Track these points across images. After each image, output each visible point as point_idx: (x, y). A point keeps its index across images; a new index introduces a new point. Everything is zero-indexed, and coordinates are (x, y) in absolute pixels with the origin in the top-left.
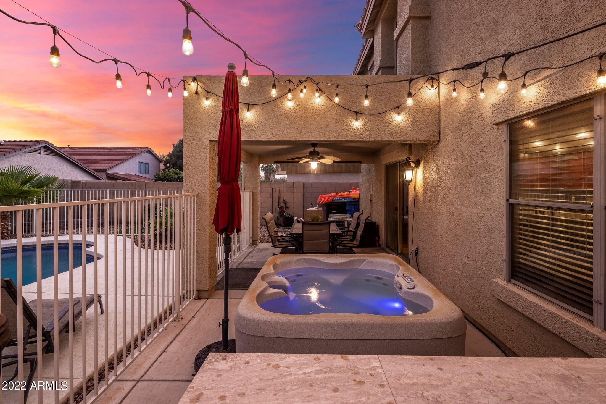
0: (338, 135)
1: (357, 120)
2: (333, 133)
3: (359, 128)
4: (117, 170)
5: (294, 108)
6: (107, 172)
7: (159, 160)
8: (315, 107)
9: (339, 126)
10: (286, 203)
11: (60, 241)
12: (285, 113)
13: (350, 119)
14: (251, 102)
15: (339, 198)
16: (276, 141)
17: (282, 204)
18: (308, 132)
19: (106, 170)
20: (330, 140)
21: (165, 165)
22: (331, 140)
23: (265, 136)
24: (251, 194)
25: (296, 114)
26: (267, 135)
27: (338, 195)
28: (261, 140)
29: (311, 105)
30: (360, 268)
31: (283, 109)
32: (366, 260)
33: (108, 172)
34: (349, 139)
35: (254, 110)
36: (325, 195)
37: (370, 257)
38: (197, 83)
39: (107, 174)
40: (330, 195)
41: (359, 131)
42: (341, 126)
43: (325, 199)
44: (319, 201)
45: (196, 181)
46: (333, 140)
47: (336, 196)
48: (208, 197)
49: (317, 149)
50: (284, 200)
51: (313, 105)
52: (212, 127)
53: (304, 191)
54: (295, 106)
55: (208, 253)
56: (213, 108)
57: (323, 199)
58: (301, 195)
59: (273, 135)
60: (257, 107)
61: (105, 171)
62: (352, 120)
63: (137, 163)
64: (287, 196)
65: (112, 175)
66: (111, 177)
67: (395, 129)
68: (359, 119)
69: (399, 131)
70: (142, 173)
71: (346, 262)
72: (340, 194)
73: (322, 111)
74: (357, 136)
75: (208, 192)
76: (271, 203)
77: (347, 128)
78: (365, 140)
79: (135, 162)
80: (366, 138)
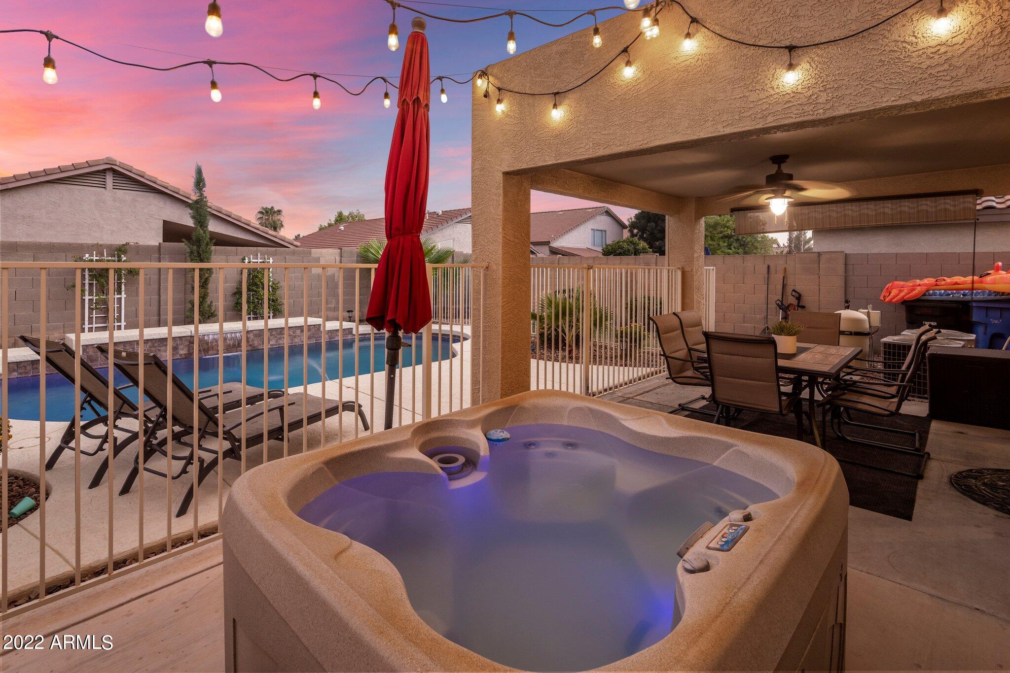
0: (737, 117)
1: (791, 67)
2: (725, 117)
3: (800, 87)
4: (564, 242)
5: (639, 79)
6: (550, 245)
7: (622, 226)
8: (683, 64)
9: (742, 95)
10: (799, 297)
11: (444, 331)
12: (619, 94)
13: (771, 69)
14: (561, 87)
15: (945, 290)
16: (603, 156)
17: (792, 300)
18: (667, 125)
19: (549, 242)
20: (718, 134)
21: (631, 231)
22: (722, 133)
23: (584, 150)
24: (679, 274)
25: (642, 92)
26: (587, 147)
27: (943, 283)
28: (578, 158)
29: (674, 61)
30: (715, 464)
31: (616, 87)
32: (732, 446)
33: (552, 245)
34: (770, 122)
35: (567, 101)
36: (902, 283)
37: (746, 440)
38: (488, 79)
39: (550, 247)
40: (918, 282)
41: (798, 96)
42: (747, 94)
43: (900, 291)
44: (884, 296)
45: (486, 245)
46: (725, 133)
47: (936, 285)
48: (500, 271)
49: (786, 169)
50: (794, 290)
51: (679, 61)
52: (506, 149)
53: (846, 272)
54: (640, 75)
55: (500, 368)
56: (507, 116)
57: (894, 292)
58: (839, 282)
59: (599, 145)
60: (572, 96)
61: (547, 243)
62: (778, 71)
63: (590, 231)
64: (801, 283)
65: (556, 249)
66: (554, 252)
67: (928, 63)
68: (797, 65)
69: (946, 66)
70: (597, 246)
71: (674, 439)
72: (948, 280)
73: (699, 69)
74: (793, 109)
75: (501, 263)
76: (764, 295)
77: (762, 96)
78: (819, 117)
79: (587, 230)
80: (821, 111)
